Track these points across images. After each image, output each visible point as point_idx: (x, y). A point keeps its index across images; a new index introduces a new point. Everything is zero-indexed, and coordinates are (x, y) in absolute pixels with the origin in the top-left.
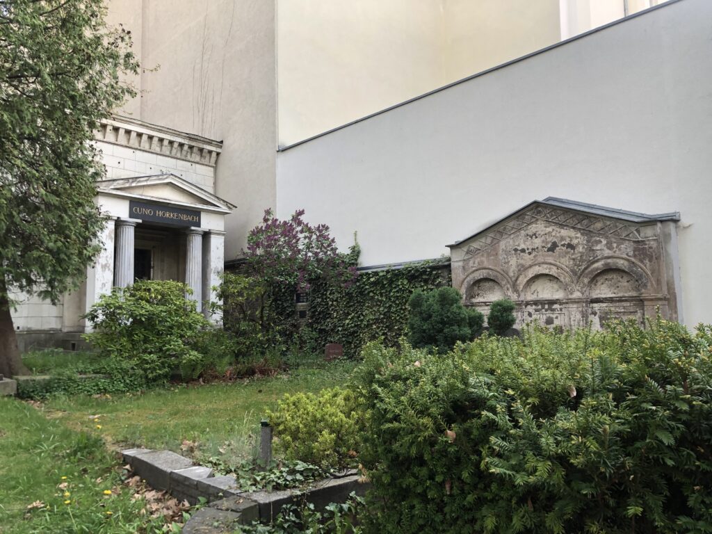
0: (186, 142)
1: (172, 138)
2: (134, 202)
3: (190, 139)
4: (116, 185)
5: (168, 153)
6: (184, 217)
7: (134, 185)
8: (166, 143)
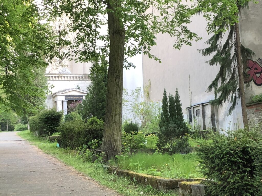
0: (83, 76)
1: (79, 76)
2: (66, 96)
3: (84, 75)
4: (62, 92)
5: (79, 80)
6: (79, 98)
7: (65, 92)
8: (78, 77)
